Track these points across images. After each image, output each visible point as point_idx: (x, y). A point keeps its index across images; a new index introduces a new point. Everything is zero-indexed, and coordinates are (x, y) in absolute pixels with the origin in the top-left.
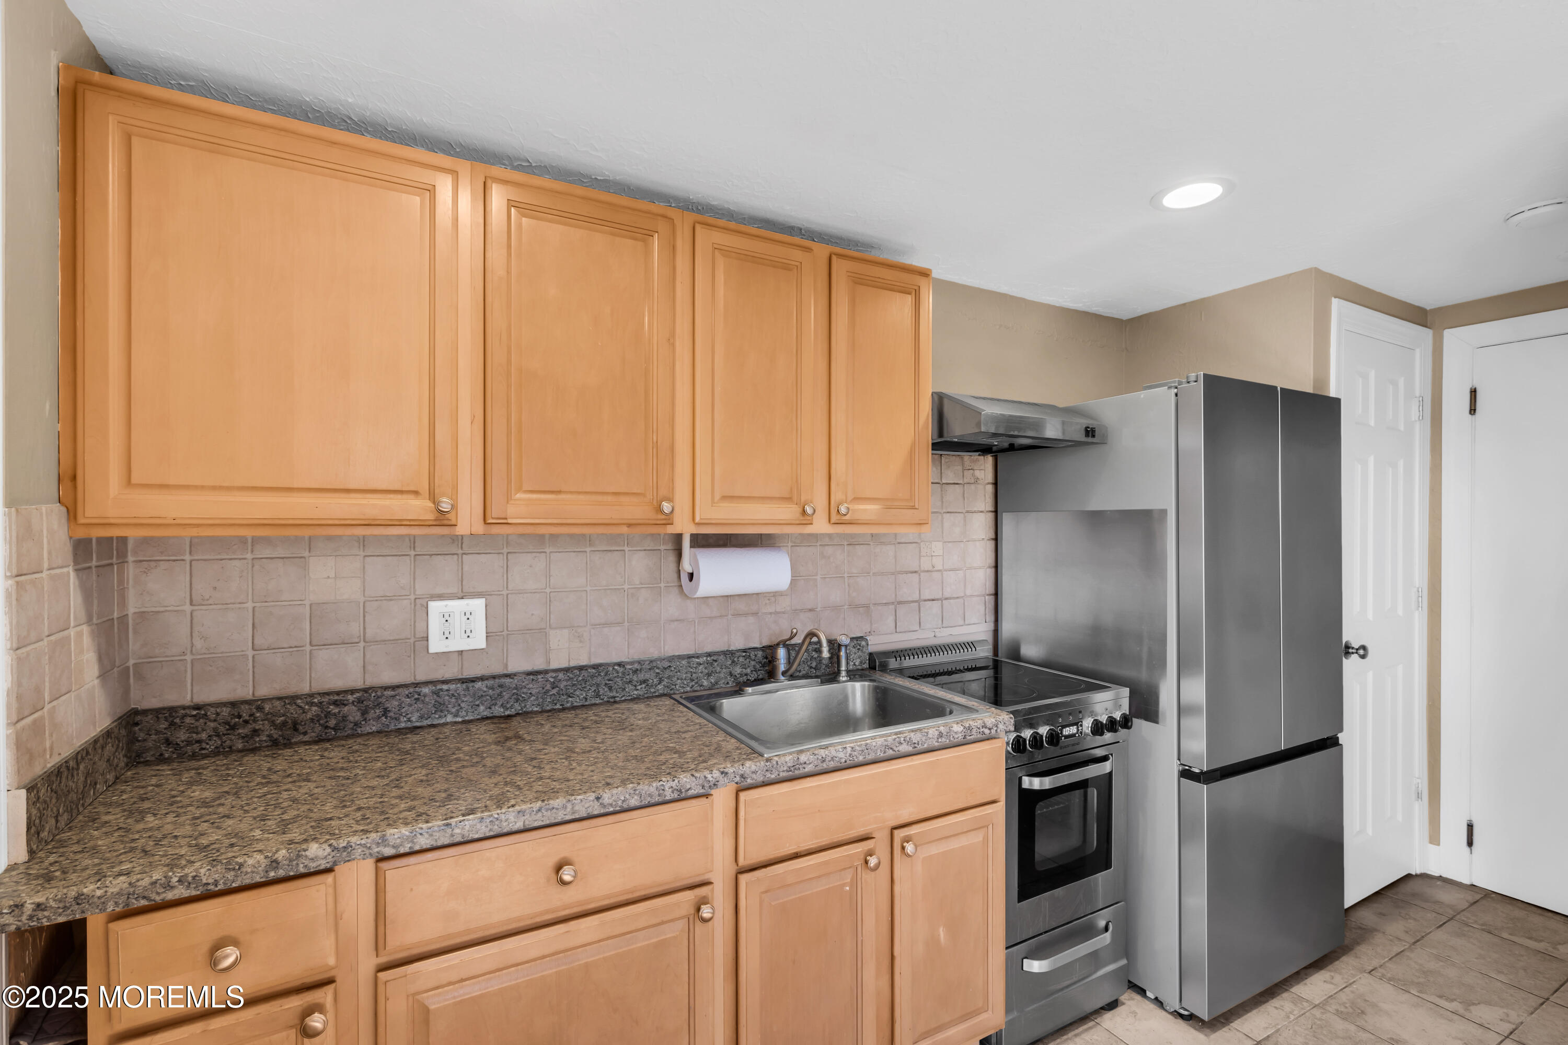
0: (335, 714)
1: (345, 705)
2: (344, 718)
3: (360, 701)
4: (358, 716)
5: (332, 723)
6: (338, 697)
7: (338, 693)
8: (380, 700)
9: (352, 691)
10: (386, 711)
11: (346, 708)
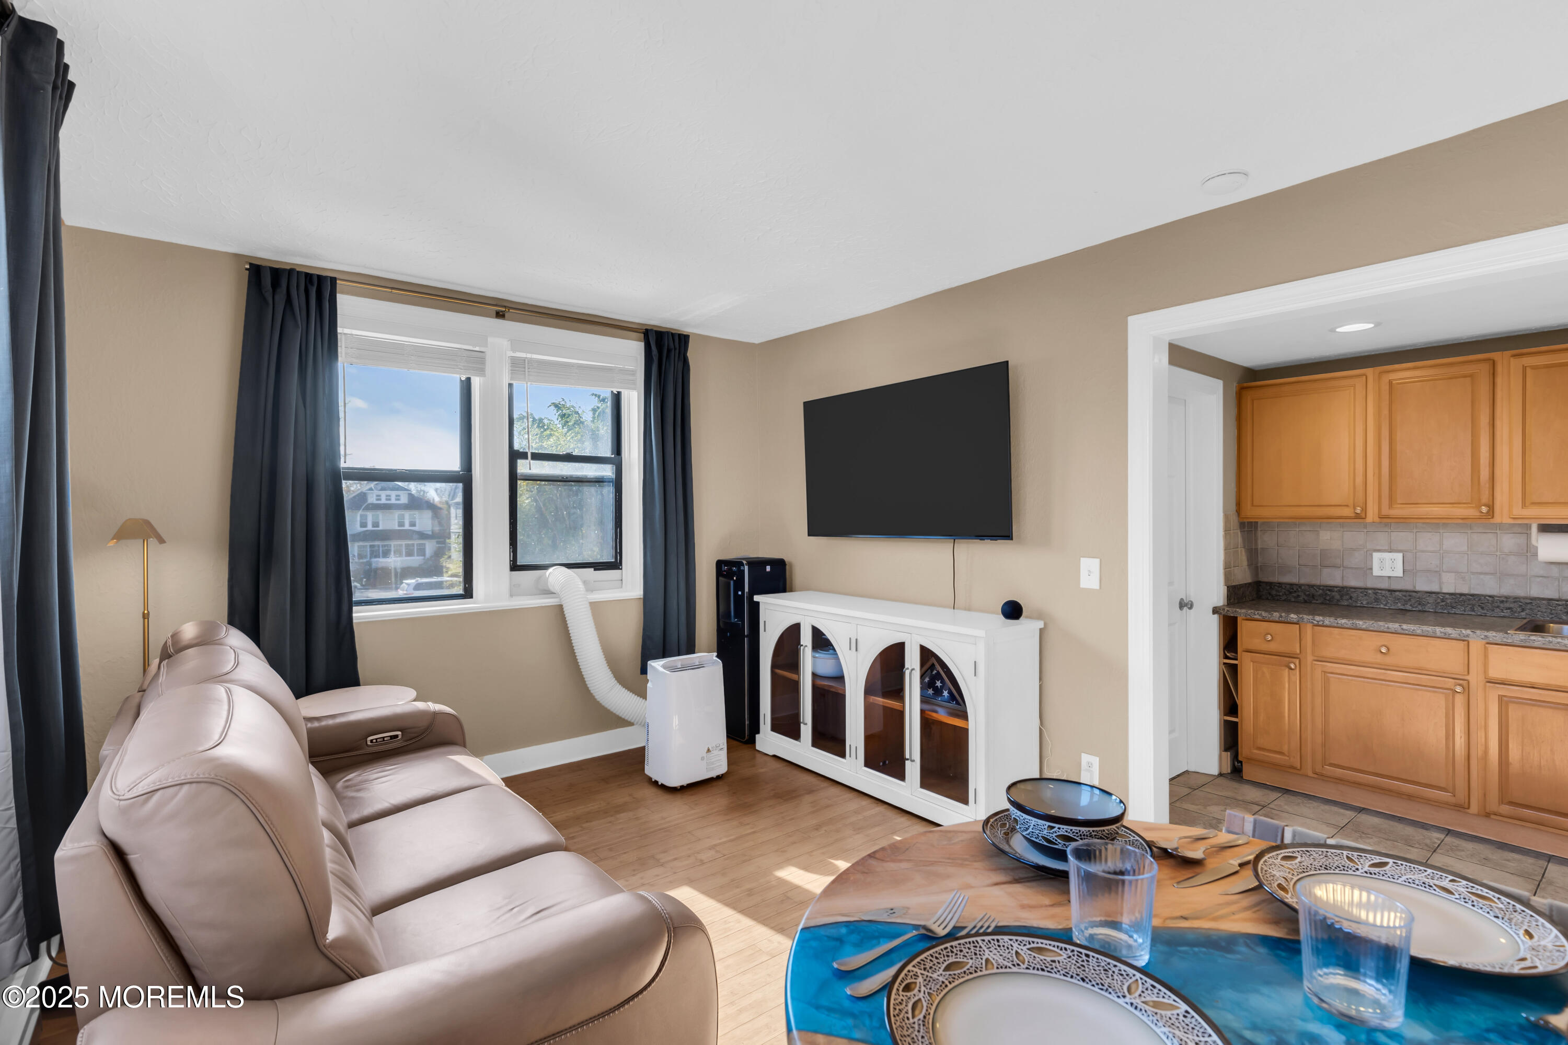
0: (1329, 595)
1: (1333, 592)
2: (1333, 597)
3: (1339, 591)
4: (1338, 597)
5: (1328, 598)
6: (1331, 588)
7: (1331, 587)
8: (1348, 592)
9: (1336, 587)
10: (1351, 598)
11: (1334, 593)
